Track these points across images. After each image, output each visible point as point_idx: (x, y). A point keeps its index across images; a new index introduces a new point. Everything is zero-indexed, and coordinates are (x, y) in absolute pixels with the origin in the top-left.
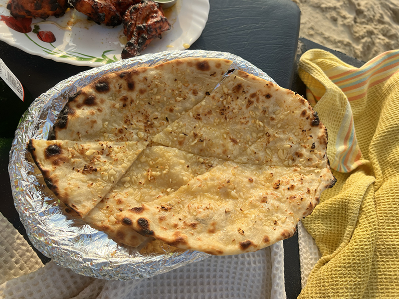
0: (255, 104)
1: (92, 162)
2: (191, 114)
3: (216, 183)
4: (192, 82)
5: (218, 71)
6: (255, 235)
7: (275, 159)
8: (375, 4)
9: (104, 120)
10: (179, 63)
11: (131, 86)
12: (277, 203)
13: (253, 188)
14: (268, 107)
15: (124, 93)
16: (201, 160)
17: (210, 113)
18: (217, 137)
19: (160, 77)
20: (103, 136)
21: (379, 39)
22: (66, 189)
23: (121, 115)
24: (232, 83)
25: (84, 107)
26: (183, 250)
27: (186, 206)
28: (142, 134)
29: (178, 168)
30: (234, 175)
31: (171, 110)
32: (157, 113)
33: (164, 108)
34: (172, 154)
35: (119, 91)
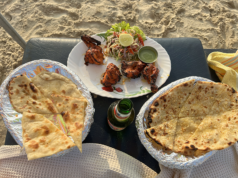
0: (208, 91)
1: (164, 131)
2: (187, 103)
3: (207, 125)
4: (183, 91)
5: (191, 84)
6: (231, 139)
7: (223, 109)
8: (218, 3)
9: (161, 115)
10: (178, 87)
11: (165, 101)
12: (232, 126)
13: (220, 122)
14: (213, 91)
15: (164, 104)
16: (197, 118)
17: (193, 100)
18: (199, 108)
19: (173, 94)
20: (162, 121)
21: (227, 20)
22: (163, 143)
23: (164, 111)
24: (197, 87)
25: (154, 113)
26: (209, 152)
27: (201, 136)
28: (174, 116)
29: (192, 124)
30: (212, 120)
31: (180, 104)
32: (175, 107)
33: (177, 104)
34: (187, 119)
35: (162, 104)
